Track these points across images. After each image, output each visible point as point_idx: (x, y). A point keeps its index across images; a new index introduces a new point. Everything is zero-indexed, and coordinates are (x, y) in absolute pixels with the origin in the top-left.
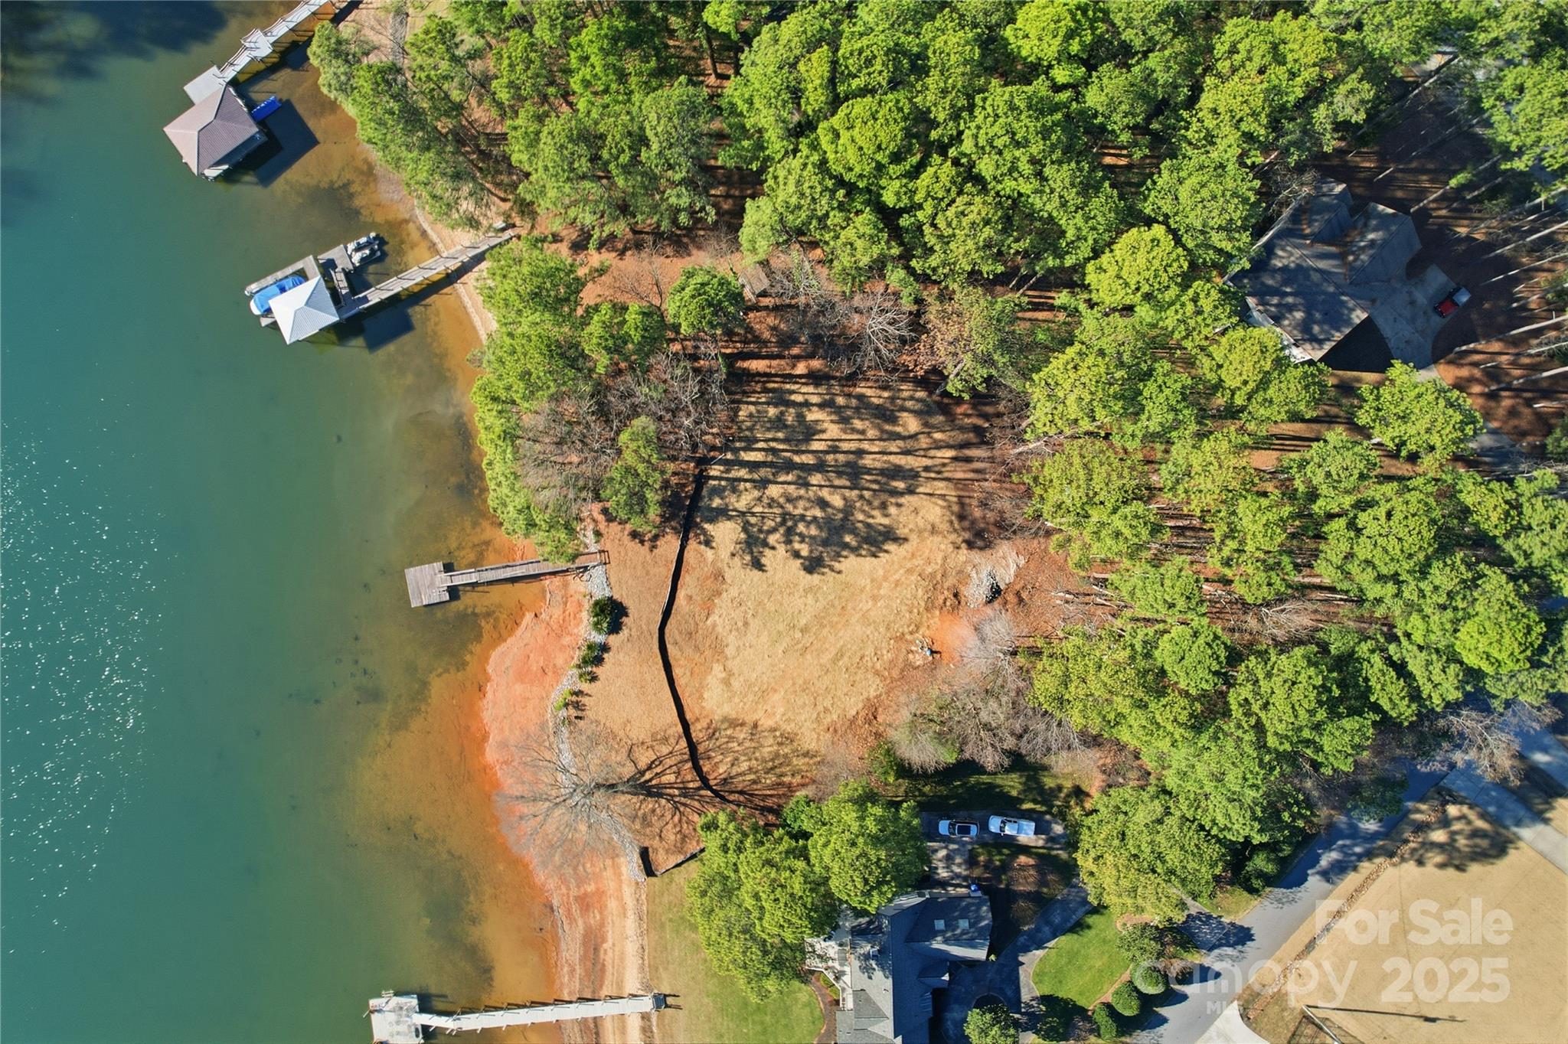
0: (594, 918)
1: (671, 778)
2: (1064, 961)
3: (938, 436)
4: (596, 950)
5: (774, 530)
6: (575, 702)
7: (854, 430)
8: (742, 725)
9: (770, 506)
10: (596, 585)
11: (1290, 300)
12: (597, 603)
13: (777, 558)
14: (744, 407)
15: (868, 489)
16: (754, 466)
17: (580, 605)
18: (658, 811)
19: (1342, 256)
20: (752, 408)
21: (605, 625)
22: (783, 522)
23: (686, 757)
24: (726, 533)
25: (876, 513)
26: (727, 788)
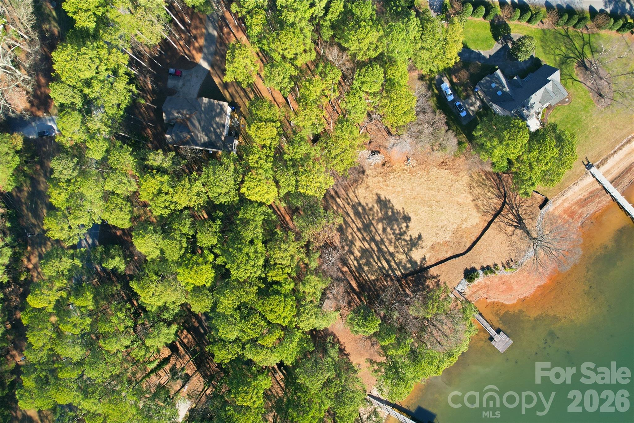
0: (575, 208)
1: (510, 215)
2: (479, 42)
3: (335, 208)
4: (586, 200)
5: (405, 240)
6: (507, 265)
7: (353, 237)
8: (476, 205)
9: (397, 247)
10: (464, 286)
11: (215, 126)
12: (470, 281)
13: (413, 232)
14: (370, 279)
15: (369, 219)
16: (388, 262)
17: (473, 286)
18: (524, 212)
19: (189, 119)
20: (369, 276)
21: (475, 274)
22: (400, 239)
23: (500, 215)
24: (417, 255)
25: (375, 210)
26: (501, 195)
